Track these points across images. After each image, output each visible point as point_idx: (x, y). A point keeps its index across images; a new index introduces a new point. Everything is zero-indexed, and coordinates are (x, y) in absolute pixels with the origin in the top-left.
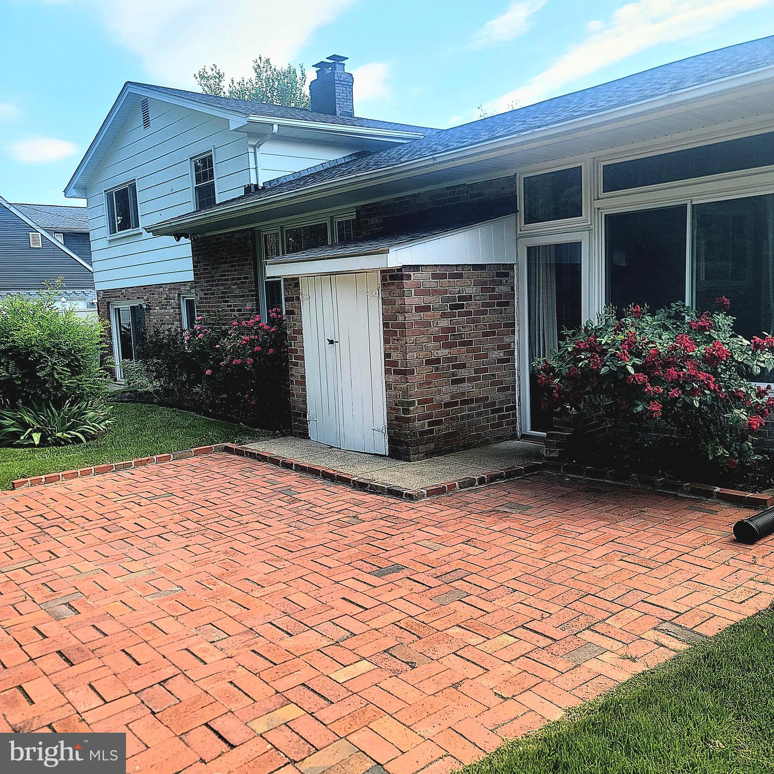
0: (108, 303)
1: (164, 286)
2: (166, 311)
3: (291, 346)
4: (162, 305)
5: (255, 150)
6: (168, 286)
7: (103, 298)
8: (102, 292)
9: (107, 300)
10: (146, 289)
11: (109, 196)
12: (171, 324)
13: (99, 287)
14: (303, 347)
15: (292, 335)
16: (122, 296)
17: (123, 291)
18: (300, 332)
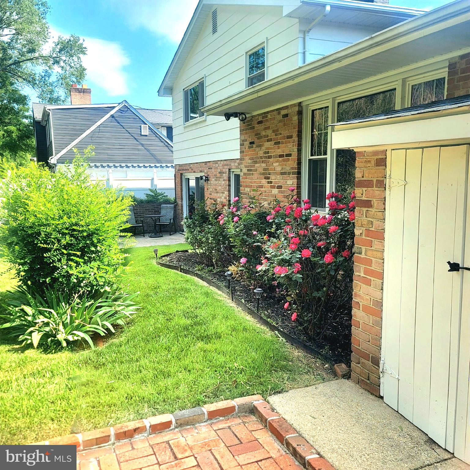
0: (181, 174)
1: (219, 162)
2: (220, 182)
3: (360, 253)
4: (217, 178)
5: (304, 36)
6: (222, 162)
7: (179, 170)
8: (178, 166)
9: (181, 172)
10: (206, 164)
11: (186, 93)
12: (222, 193)
13: (176, 162)
14: (383, 259)
15: (364, 237)
16: (190, 170)
17: (191, 165)
18: (380, 235)
